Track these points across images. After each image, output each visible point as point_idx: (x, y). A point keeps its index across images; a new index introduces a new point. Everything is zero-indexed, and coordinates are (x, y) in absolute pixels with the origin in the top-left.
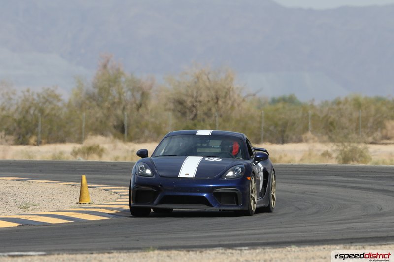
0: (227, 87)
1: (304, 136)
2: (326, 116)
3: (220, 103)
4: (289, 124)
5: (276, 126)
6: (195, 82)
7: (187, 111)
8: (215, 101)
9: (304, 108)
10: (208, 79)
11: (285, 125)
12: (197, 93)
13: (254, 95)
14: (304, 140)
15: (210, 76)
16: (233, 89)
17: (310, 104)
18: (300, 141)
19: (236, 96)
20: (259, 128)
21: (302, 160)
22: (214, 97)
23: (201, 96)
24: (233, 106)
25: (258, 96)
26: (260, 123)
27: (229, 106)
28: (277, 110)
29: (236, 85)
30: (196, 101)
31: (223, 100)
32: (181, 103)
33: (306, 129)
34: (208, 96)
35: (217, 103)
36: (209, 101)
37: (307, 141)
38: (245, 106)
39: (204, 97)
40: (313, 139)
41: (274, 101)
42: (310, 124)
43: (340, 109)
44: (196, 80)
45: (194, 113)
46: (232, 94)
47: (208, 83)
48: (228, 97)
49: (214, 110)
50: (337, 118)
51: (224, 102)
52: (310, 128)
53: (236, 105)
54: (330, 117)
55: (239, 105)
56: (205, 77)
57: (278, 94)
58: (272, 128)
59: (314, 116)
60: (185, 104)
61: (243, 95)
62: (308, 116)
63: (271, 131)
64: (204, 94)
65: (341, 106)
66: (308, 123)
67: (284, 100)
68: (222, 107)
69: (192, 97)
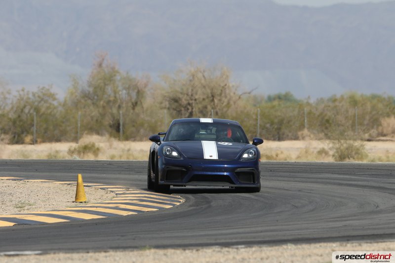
0: (222, 85)
1: (300, 133)
2: (321, 114)
3: (216, 101)
4: (285, 122)
5: (272, 123)
6: (191, 81)
7: (183, 109)
8: (212, 98)
9: (300, 105)
10: (204, 76)
11: (281, 122)
12: (192, 90)
13: (249, 93)
14: (300, 138)
15: (206, 74)
16: (229, 86)
17: (305, 101)
18: (296, 138)
19: (232, 94)
20: (255, 125)
21: (298, 157)
22: (210, 95)
23: (196, 94)
24: (228, 103)
25: (253, 94)
26: (256, 120)
27: (225, 104)
28: (273, 107)
29: (232, 82)
30: (192, 100)
31: (219, 98)
32: (176, 100)
33: (302, 127)
34: (204, 94)
35: (213, 100)
36: (204, 99)
37: (303, 138)
38: (241, 103)
39: (199, 96)
40: (310, 136)
41: (270, 99)
42: (306, 121)
43: (336, 107)
44: (191, 78)
45: (190, 111)
46: (227, 91)
47: (203, 81)
48: (223, 95)
49: (209, 107)
50: (333, 116)
51: (220, 100)
52: (306, 125)
53: (232, 103)
54: (326, 115)
55: (235, 103)
56: (200, 75)
57: (274, 92)
58: (268, 125)
59: (310, 113)
60: (180, 102)
61: (239, 92)
62: (304, 113)
63: (267, 128)
64: (200, 92)
65: (337, 103)
66: (304, 120)
67: (279, 98)
68: (217, 106)
69: (187, 95)
